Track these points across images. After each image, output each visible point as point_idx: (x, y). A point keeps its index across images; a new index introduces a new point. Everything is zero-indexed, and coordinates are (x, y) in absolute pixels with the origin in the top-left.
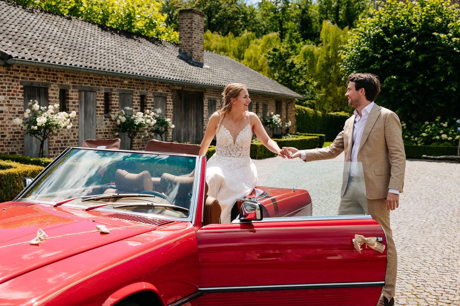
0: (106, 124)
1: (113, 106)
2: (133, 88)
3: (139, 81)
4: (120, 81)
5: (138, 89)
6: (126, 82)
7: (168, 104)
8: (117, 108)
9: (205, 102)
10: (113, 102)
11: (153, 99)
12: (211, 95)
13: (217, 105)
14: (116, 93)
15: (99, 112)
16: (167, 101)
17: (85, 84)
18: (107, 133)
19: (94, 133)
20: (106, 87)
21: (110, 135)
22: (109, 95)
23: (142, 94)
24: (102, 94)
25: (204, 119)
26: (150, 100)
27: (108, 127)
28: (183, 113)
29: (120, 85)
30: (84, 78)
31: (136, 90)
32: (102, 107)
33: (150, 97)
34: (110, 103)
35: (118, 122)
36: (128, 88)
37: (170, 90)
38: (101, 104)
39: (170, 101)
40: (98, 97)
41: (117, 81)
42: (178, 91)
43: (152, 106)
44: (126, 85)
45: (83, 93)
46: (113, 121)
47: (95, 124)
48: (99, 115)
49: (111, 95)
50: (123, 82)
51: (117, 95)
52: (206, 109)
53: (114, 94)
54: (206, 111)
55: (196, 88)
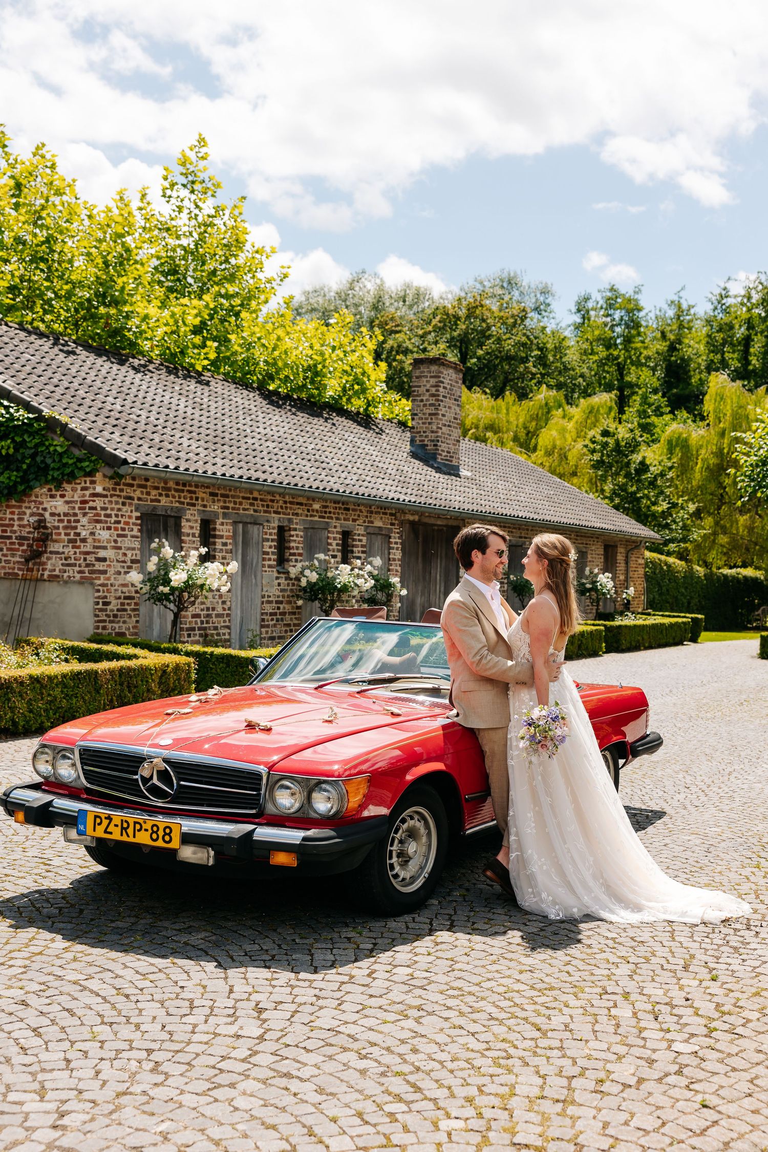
0: (279, 584)
1: (292, 551)
2: (328, 518)
3: (340, 505)
4: (306, 505)
5: (337, 519)
6: (316, 506)
7: (393, 548)
8: (300, 555)
10: (292, 544)
11: (364, 539)
14: (298, 527)
15: (267, 563)
16: (390, 543)
17: (244, 509)
18: (281, 602)
19: (258, 601)
20: (282, 516)
21: (286, 606)
22: (285, 531)
23: (346, 529)
24: (274, 528)
26: (360, 540)
27: (282, 590)
28: (420, 566)
29: (306, 512)
30: (244, 498)
31: (334, 522)
32: (273, 553)
33: (359, 535)
34: (286, 545)
35: (304, 582)
36: (320, 517)
37: (397, 522)
38: (270, 547)
39: (396, 543)
40: (266, 534)
41: (301, 504)
42: (412, 523)
43: (363, 552)
44: (317, 511)
45: (241, 526)
46: (291, 579)
47: (259, 584)
48: (267, 569)
49: (290, 530)
50: (311, 505)
51: (300, 530)
53: (295, 530)
55: (447, 518)
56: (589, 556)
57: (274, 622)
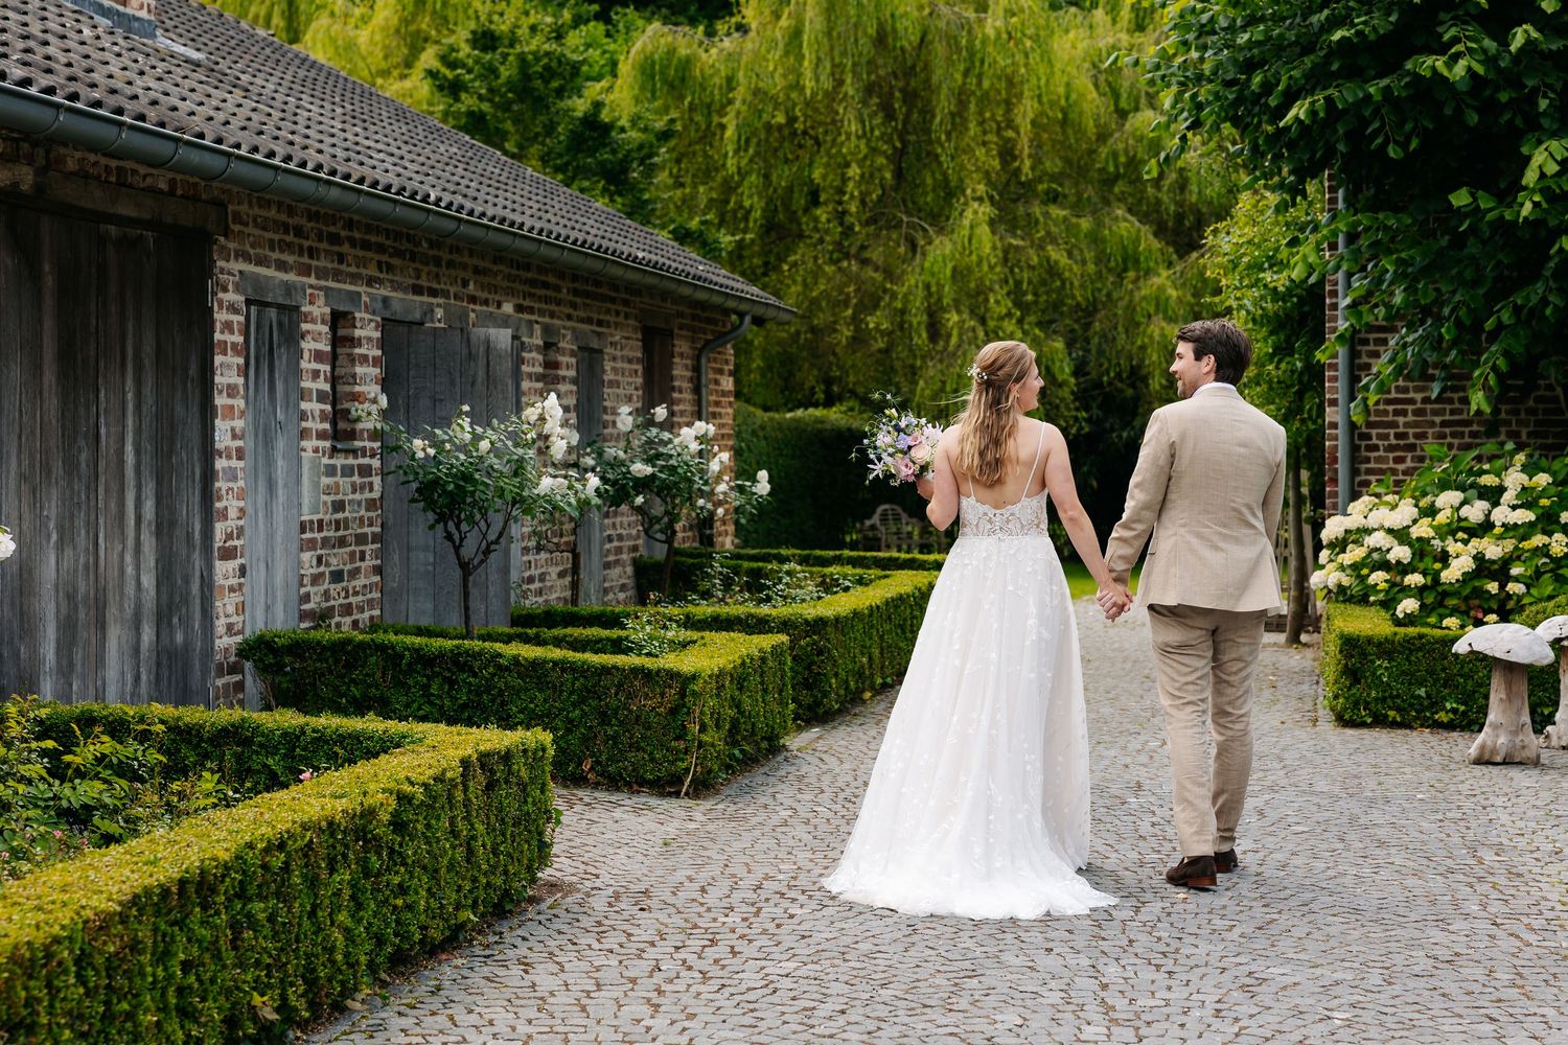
9: (221, 316)
12: (260, 262)
13: (308, 345)
25: (220, 464)
52: (228, 370)
54: (232, 391)
55: (153, 191)
56: (608, 365)
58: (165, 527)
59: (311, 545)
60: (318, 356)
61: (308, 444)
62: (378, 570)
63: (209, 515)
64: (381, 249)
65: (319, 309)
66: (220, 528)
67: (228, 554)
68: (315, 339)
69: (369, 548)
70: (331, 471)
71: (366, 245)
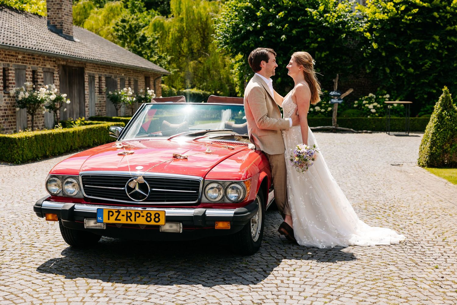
0: (5, 100)
1: (10, 82)
2: (26, 63)
3: (31, 56)
4: (15, 56)
5: (30, 64)
6: (20, 57)
7: (55, 79)
8: (14, 83)
9: (86, 78)
10: (10, 78)
11: (42, 74)
12: (90, 71)
13: (96, 81)
14: (12, 68)
16: (54, 76)
18: (6, 110)
20: (4, 62)
21: (9, 112)
22: (6, 70)
23: (34, 69)
24: (1, 69)
25: (86, 96)
26: (41, 75)
27: (7, 103)
28: (68, 89)
29: (15, 60)
31: (28, 66)
32: (1, 83)
33: (40, 72)
34: (7, 78)
35: (20, 98)
36: (22, 63)
37: (56, 65)
38: (0, 79)
39: (57, 77)
41: (13, 56)
42: (63, 66)
43: (42, 82)
44: (20, 60)
46: (10, 97)
49: (8, 70)
50: (17, 56)
51: (13, 70)
52: (86, 84)
53: (11, 70)
54: (87, 87)
55: (78, 63)
56: (139, 82)
57: (4, 121)
58: (80, 103)
59: (96, 106)
60: (97, 82)
61: (96, 94)
62: (105, 110)
63: (85, 102)
64: (105, 68)
65: (97, 76)
66: (86, 104)
67: (87, 107)
68: (97, 80)
69: (104, 107)
70: (99, 97)
71: (103, 68)
